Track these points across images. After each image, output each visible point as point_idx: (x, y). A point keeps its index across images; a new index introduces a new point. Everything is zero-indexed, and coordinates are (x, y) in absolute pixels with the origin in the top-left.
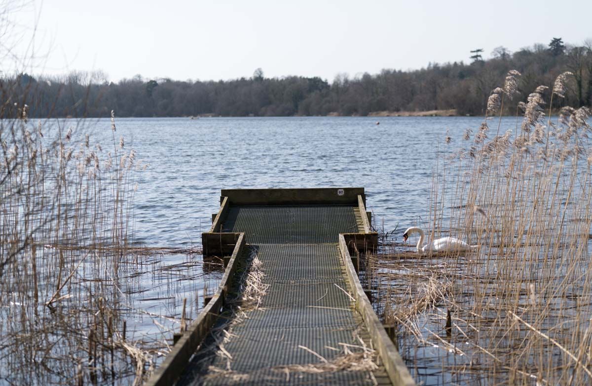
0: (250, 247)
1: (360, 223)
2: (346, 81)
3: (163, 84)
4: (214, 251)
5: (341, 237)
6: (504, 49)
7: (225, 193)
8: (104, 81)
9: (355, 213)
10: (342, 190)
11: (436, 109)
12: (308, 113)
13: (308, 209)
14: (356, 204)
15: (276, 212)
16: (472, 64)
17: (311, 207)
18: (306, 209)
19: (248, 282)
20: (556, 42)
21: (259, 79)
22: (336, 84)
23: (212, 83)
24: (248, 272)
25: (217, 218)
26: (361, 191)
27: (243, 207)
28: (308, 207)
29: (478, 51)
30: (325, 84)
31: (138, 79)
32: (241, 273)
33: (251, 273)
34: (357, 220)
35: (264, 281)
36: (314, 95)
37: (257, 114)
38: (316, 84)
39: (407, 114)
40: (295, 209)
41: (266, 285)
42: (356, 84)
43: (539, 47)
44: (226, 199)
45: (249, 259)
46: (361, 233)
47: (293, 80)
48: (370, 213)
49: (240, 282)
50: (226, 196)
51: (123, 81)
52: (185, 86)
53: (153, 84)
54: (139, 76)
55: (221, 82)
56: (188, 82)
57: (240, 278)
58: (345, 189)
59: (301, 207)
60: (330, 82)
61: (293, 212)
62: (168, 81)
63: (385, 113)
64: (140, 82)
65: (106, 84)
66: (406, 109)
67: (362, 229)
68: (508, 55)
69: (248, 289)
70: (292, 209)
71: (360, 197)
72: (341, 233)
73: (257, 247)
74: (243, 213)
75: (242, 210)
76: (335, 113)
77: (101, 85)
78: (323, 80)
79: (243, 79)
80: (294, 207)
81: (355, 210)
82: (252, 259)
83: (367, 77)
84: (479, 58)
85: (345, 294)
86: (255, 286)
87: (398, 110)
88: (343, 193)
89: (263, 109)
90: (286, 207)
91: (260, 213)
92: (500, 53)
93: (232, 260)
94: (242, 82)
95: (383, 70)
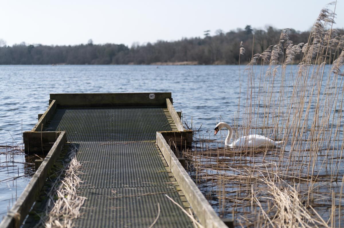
0: (71, 146)
1: (171, 122)
2: (138, 46)
3: (37, 47)
4: (35, 149)
5: (159, 135)
6: (221, 31)
7: (53, 96)
8: (4, 45)
9: (165, 113)
10: (153, 94)
11: (187, 61)
12: (118, 63)
13: (125, 110)
14: (165, 106)
15: (97, 113)
16: (205, 38)
17: (127, 108)
18: (123, 110)
19: (60, 195)
20: (248, 27)
21: (90, 45)
22: (133, 48)
23: (65, 47)
24: (62, 177)
25: (42, 118)
26: (169, 95)
27: (69, 109)
28: (124, 108)
29: (208, 31)
30: (126, 48)
31: (23, 44)
32: (54, 179)
33: (66, 179)
34: (168, 120)
35: (80, 191)
36: (120, 54)
37: (90, 63)
38: (122, 47)
39: (171, 64)
40: (114, 110)
41: (81, 197)
42: (143, 48)
43: (239, 30)
44: (54, 101)
45: (67, 160)
46: (174, 131)
47: (109, 46)
48: (180, 113)
49: (49, 194)
50: (54, 99)
51: (15, 45)
52: (49, 48)
53: (31, 47)
54: (24, 43)
55: (70, 46)
56: (51, 46)
57: (50, 187)
58: (155, 94)
59: (118, 108)
60: (130, 47)
61: (112, 113)
62: (40, 45)
63: (159, 63)
64: (25, 46)
65: (5, 47)
66: (171, 61)
67: (174, 127)
68: (223, 34)
69: (58, 205)
70: (111, 110)
71: (168, 100)
72: (159, 131)
73: (78, 146)
74: (69, 114)
75: (67, 111)
76: (132, 63)
77: (2, 48)
78: (126, 45)
79: (82, 45)
80: (113, 108)
81: (164, 111)
82: (71, 160)
83: (149, 45)
84: (209, 35)
85: (183, 212)
86: (68, 200)
87: (166, 61)
88: (154, 97)
89: (93, 61)
90: (106, 108)
91: (83, 114)
92: (219, 32)
93: (44, 164)
94: (81, 47)
95: (158, 41)
